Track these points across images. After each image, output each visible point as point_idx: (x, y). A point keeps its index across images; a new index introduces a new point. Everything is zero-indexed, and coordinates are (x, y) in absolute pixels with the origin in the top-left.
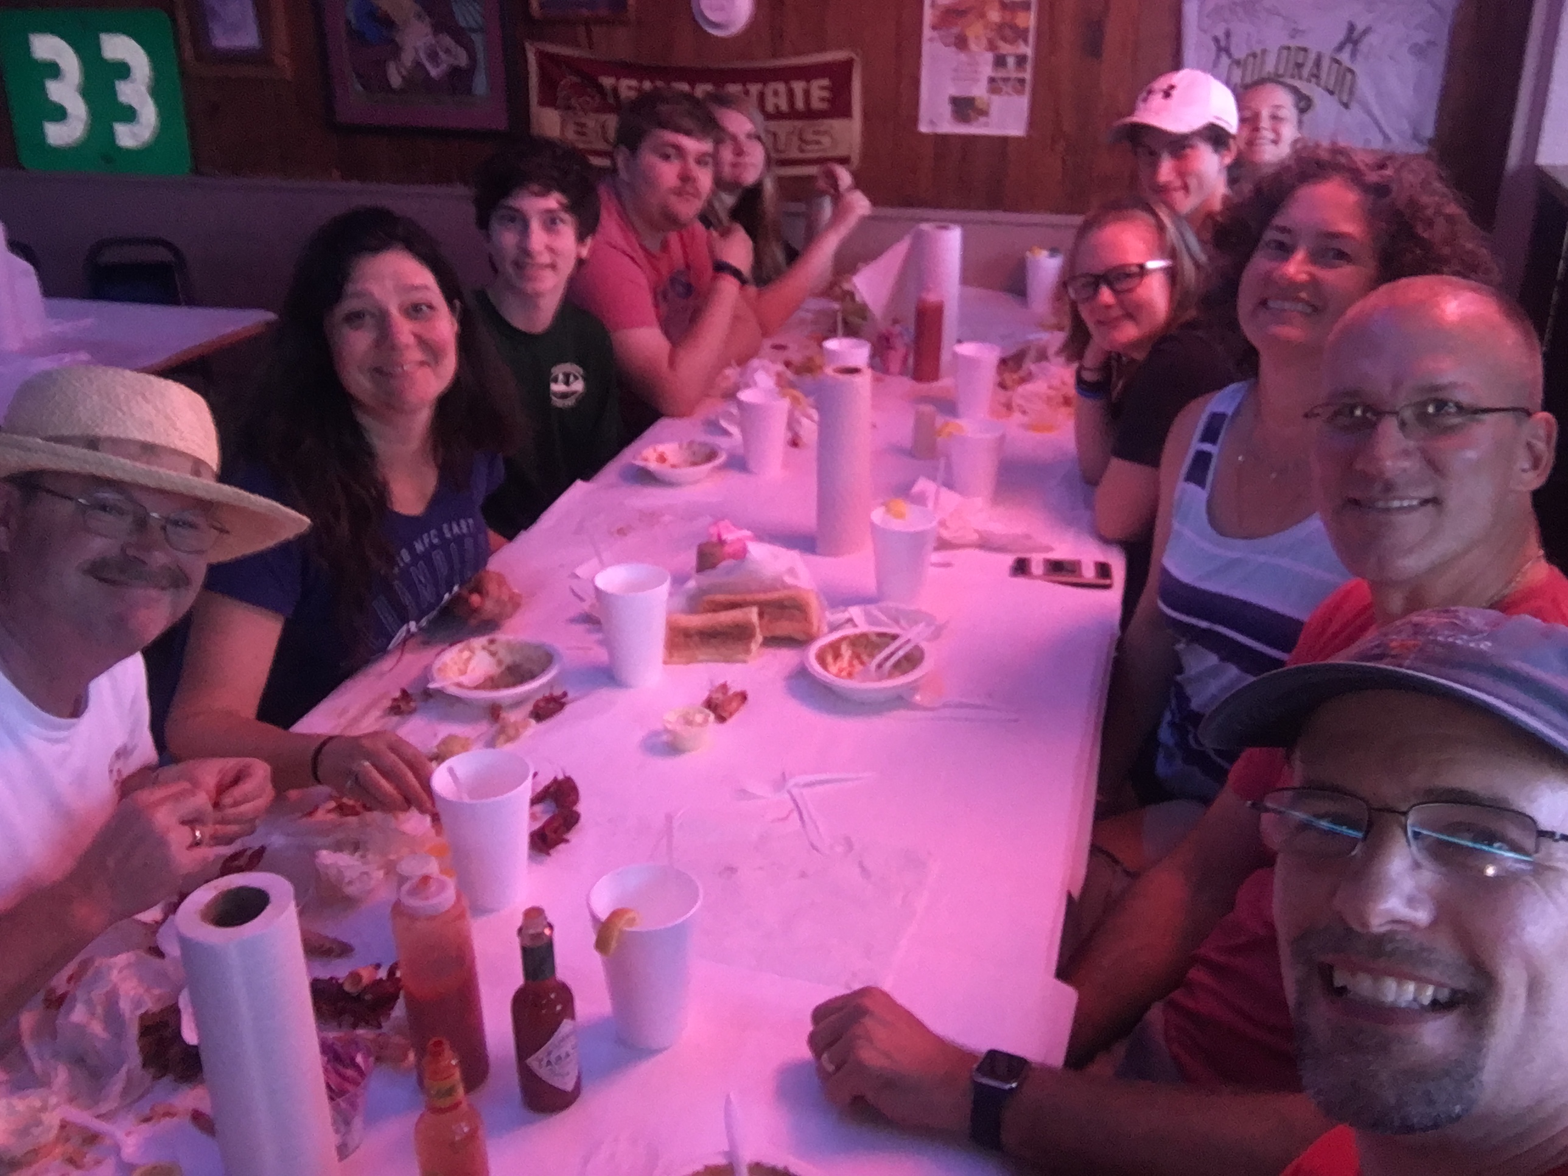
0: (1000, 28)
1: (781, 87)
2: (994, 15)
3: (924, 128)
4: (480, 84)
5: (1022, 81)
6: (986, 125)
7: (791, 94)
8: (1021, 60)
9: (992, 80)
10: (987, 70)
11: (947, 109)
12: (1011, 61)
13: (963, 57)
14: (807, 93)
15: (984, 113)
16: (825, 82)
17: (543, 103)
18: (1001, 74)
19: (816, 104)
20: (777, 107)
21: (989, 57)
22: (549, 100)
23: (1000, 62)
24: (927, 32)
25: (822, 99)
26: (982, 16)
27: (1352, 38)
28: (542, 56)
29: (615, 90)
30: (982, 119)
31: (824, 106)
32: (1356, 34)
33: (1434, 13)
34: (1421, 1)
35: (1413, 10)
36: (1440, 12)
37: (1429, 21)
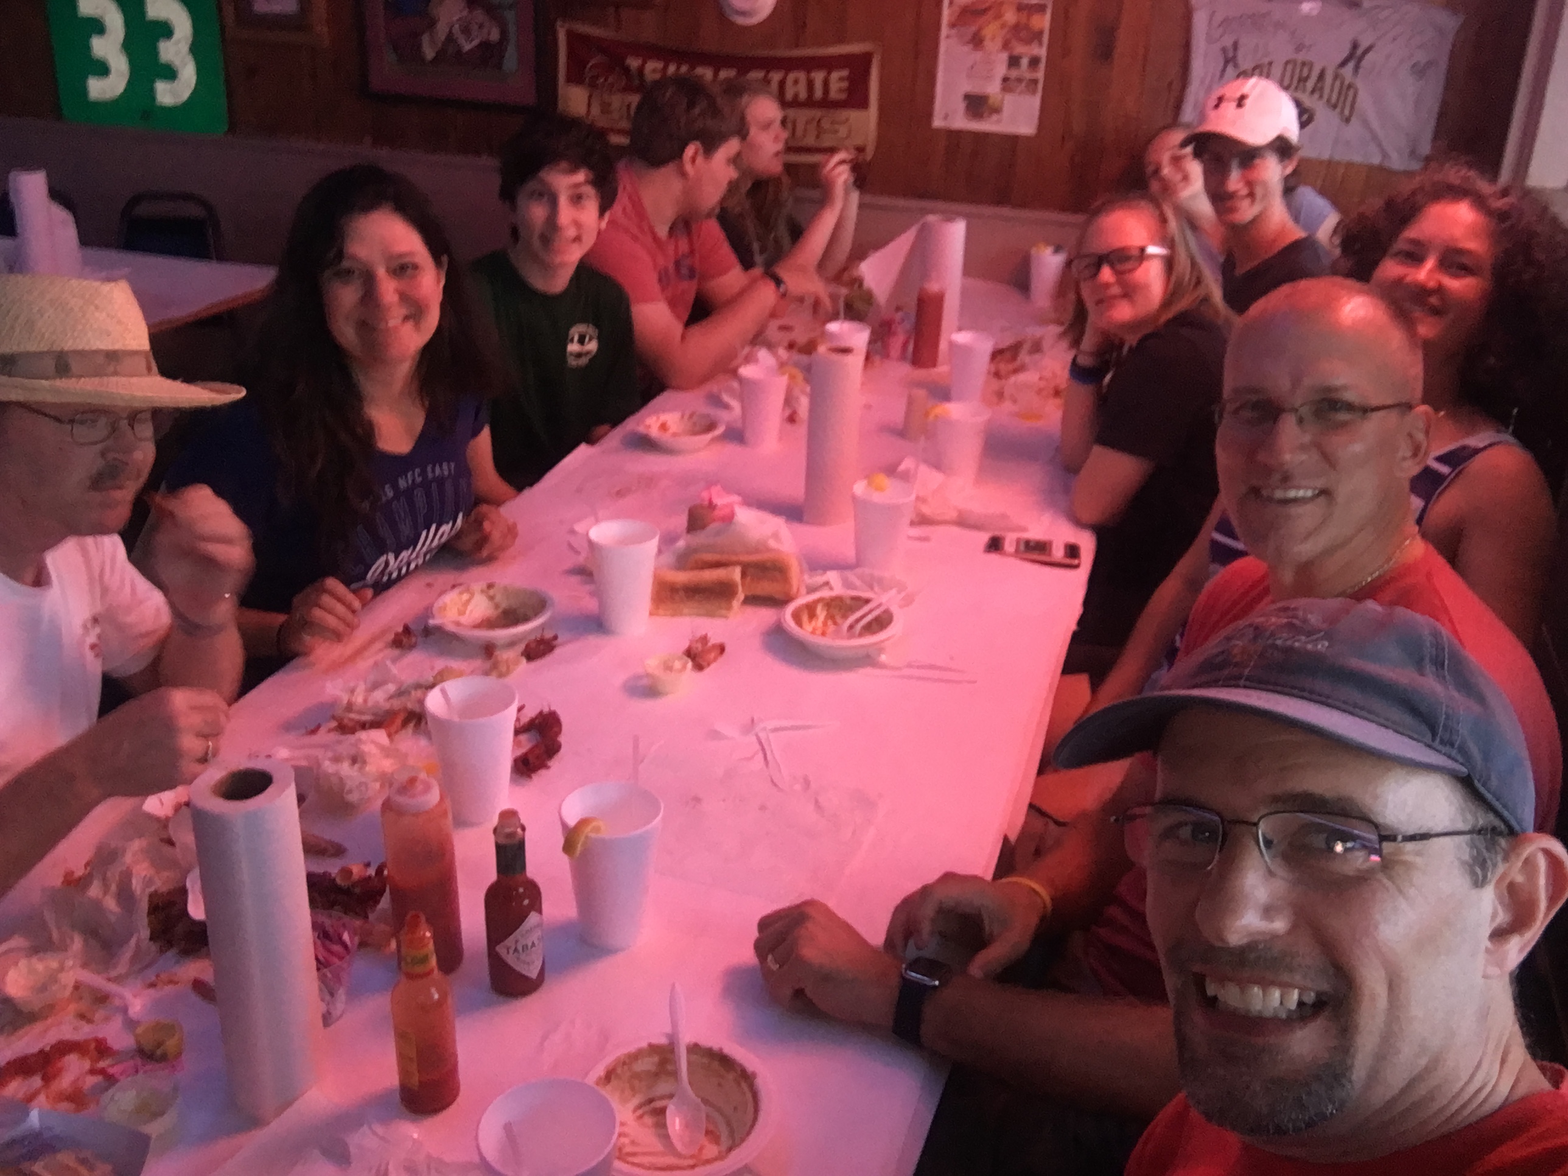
0: (1016, 28)
1: (802, 76)
2: (1010, 16)
3: (938, 123)
4: (511, 60)
5: (1035, 82)
6: (999, 121)
7: (810, 85)
8: (1034, 62)
9: (1005, 80)
10: (1001, 69)
11: (961, 106)
12: (1025, 62)
13: (978, 55)
14: (826, 83)
15: (997, 110)
16: (845, 73)
17: (569, 80)
18: (1014, 74)
19: (834, 94)
20: (796, 96)
21: (1004, 56)
22: (576, 77)
23: (1014, 62)
24: (944, 30)
25: (841, 90)
26: (999, 16)
27: (1355, 55)
28: (571, 35)
29: (641, 70)
30: (995, 117)
31: (843, 96)
32: (1359, 52)
33: (1436, 34)
34: (1423, 23)
35: (1415, 31)
36: (1442, 33)
37: (1431, 41)
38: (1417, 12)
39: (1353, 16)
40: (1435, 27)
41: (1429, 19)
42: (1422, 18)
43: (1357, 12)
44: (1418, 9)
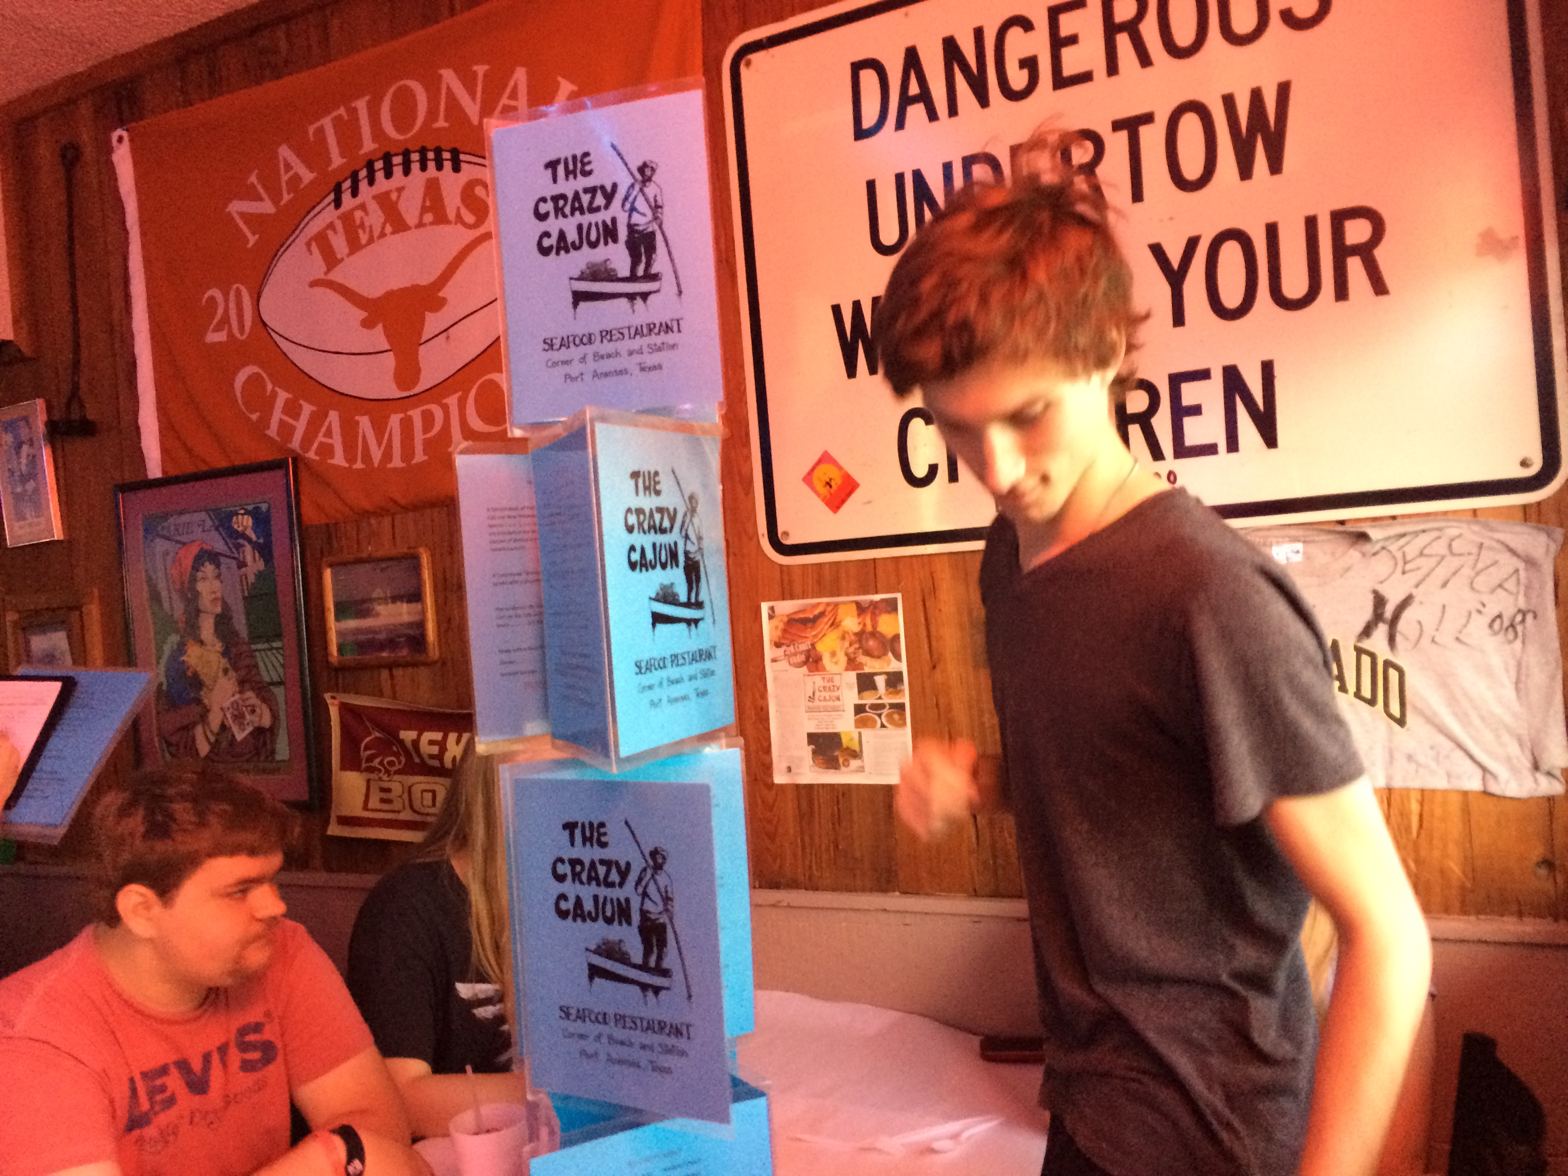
0: (860, 635)
2: (851, 623)
3: (779, 778)
5: (900, 707)
6: (861, 769)
8: (894, 680)
9: (859, 709)
10: (851, 696)
11: (806, 751)
12: (880, 681)
13: (818, 680)
15: (856, 754)
17: (343, 768)
18: (869, 699)
21: (851, 677)
22: (351, 762)
23: (866, 683)
24: (769, 651)
26: (835, 624)
27: (1384, 615)
28: (345, 708)
30: (854, 763)
32: (1389, 609)
33: (1521, 566)
34: (1491, 549)
35: (1480, 565)
36: (1531, 562)
37: (1514, 579)
38: (1474, 532)
39: (1364, 555)
40: (1513, 552)
41: (1498, 541)
42: (1487, 543)
43: (1368, 548)
44: (1476, 528)
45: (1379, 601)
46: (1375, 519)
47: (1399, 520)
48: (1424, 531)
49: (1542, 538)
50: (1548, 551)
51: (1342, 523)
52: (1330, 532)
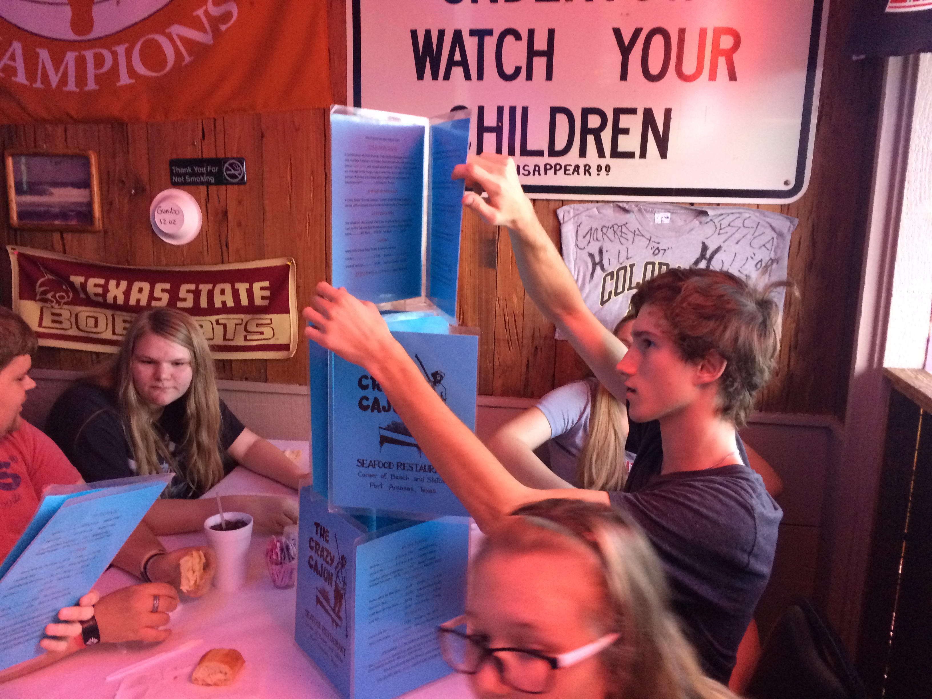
1: (228, 287)
7: (236, 294)
14: (250, 292)
16: (266, 284)
17: (22, 295)
19: (258, 302)
20: (224, 303)
22: (28, 293)
25: (263, 298)
27: (706, 255)
28: (21, 256)
29: (84, 286)
32: (709, 254)
33: (775, 236)
34: (763, 226)
35: (756, 234)
36: (780, 235)
37: (771, 242)
38: (756, 216)
39: (701, 223)
40: (773, 229)
41: (768, 223)
42: (762, 222)
43: (704, 219)
44: (758, 214)
45: (705, 248)
46: (709, 204)
47: (720, 206)
48: (732, 213)
49: (788, 223)
50: (789, 230)
51: (692, 204)
52: (686, 209)
